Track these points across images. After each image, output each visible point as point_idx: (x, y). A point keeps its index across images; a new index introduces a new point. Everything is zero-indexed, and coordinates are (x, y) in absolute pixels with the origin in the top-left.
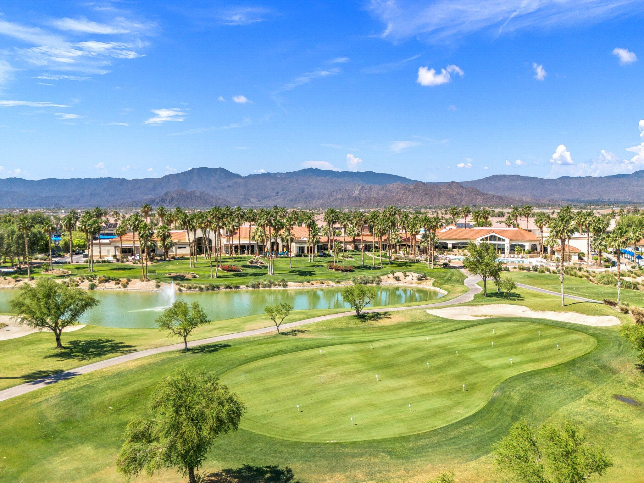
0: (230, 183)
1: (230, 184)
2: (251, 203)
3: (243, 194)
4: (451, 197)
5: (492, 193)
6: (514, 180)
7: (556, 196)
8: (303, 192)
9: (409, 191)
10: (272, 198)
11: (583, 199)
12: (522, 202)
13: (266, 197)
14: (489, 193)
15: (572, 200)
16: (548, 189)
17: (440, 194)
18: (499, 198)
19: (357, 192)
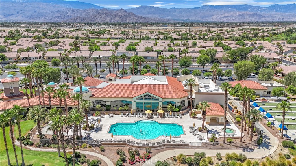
4: (121, 17)
5: (141, 16)
6: (151, 9)
7: (170, 18)
8: (36, 12)
9: (99, 13)
10: (15, 15)
11: (181, 19)
12: (155, 20)
13: (11, 15)
14: (140, 16)
15: (176, 20)
16: (166, 14)
17: (115, 16)
18: (144, 18)
19: (69, 13)
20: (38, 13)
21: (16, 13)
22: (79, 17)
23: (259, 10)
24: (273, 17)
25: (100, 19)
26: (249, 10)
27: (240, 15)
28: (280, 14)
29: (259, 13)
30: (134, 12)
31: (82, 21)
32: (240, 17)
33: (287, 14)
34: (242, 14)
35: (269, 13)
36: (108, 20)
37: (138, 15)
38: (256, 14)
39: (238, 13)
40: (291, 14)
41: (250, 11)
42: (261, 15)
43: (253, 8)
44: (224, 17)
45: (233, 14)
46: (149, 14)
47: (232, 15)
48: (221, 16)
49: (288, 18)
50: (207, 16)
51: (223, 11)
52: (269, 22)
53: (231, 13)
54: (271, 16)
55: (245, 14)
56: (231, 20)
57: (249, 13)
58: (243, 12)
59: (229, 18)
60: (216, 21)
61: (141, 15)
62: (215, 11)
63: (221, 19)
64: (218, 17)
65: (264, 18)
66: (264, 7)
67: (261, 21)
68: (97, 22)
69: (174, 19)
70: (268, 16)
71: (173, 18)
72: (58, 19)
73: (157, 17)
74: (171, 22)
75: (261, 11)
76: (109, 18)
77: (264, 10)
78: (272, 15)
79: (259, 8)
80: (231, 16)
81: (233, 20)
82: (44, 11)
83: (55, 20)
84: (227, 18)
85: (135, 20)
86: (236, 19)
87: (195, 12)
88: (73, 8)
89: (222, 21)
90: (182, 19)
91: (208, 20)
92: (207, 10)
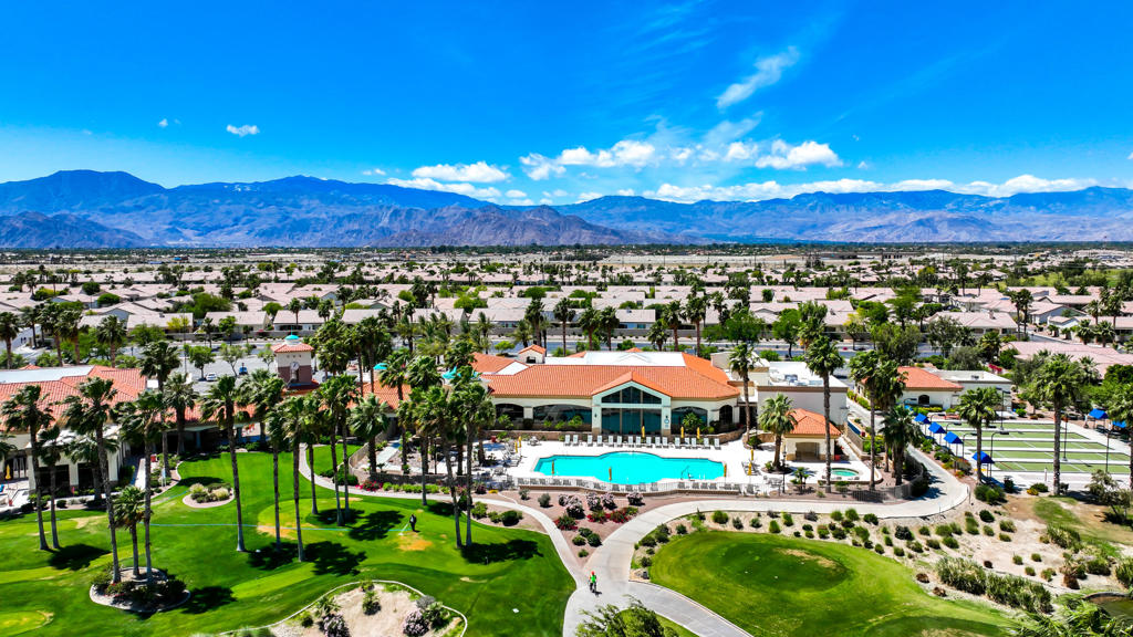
0: (141, 200)
1: (139, 203)
2: (186, 238)
3: (168, 221)
4: (542, 230)
5: (605, 226)
6: (635, 205)
7: (694, 230)
8: (287, 218)
9: (474, 219)
10: (226, 229)
11: (730, 235)
12: (648, 239)
13: (215, 228)
14: (600, 224)
15: (715, 237)
16: (683, 219)
17: (526, 225)
18: (614, 233)
19: (386, 220)
20: (295, 221)
21: (231, 222)
22: (415, 231)
23: (981, 208)
24: (1029, 229)
25: (477, 237)
26: (950, 206)
27: (920, 223)
28: (1050, 219)
29: (980, 215)
30: (584, 215)
31: (423, 242)
32: (921, 228)
33: (1074, 218)
34: (927, 220)
35: (1013, 215)
36: (501, 239)
37: (594, 223)
38: (971, 221)
39: (912, 215)
40: (1086, 217)
41: (951, 211)
42: (989, 224)
43: (960, 199)
44: (867, 229)
45: (897, 220)
46: (629, 219)
47: (894, 222)
48: (857, 225)
49: (1080, 233)
50: (814, 227)
51: (864, 210)
52: (1015, 243)
53: (892, 217)
54: (1020, 225)
55: (937, 219)
56: (891, 237)
57: (950, 216)
58: (929, 214)
59: (885, 231)
60: (842, 240)
61: (604, 224)
62: (837, 210)
63: (858, 233)
64: (849, 227)
65: (998, 233)
66: (996, 199)
67: (989, 240)
68: (469, 245)
69: (708, 236)
70: (1010, 226)
71: (705, 232)
72: (352, 240)
73: (655, 231)
74: (698, 243)
75: (988, 210)
76: (505, 233)
77: (998, 207)
78: (1023, 223)
79: (980, 200)
80: (892, 226)
81: (899, 237)
82: (311, 215)
83: (342, 241)
84: (876, 233)
85: (585, 238)
86: (907, 234)
87: (774, 214)
88: (398, 206)
89: (861, 240)
90: (733, 234)
91: (816, 238)
92: (813, 209)
